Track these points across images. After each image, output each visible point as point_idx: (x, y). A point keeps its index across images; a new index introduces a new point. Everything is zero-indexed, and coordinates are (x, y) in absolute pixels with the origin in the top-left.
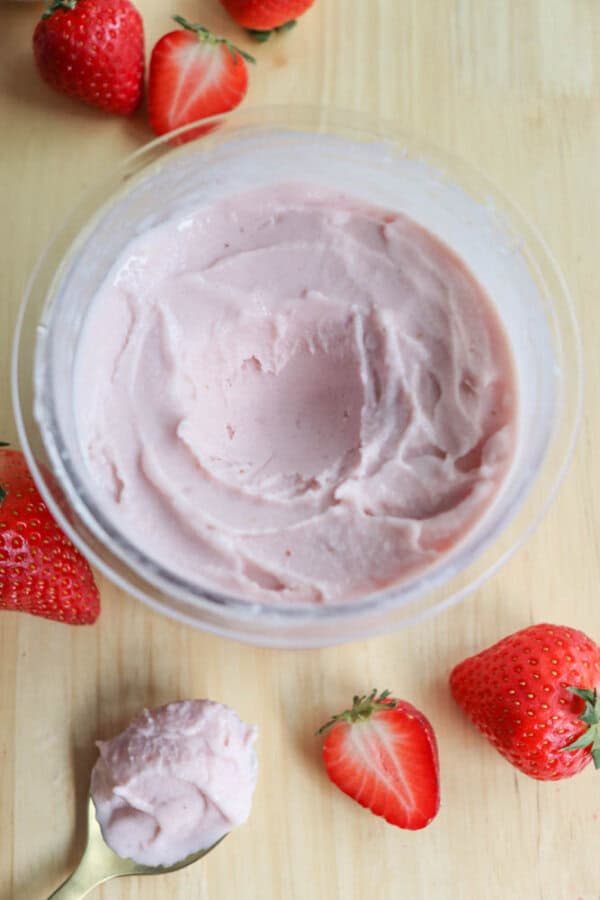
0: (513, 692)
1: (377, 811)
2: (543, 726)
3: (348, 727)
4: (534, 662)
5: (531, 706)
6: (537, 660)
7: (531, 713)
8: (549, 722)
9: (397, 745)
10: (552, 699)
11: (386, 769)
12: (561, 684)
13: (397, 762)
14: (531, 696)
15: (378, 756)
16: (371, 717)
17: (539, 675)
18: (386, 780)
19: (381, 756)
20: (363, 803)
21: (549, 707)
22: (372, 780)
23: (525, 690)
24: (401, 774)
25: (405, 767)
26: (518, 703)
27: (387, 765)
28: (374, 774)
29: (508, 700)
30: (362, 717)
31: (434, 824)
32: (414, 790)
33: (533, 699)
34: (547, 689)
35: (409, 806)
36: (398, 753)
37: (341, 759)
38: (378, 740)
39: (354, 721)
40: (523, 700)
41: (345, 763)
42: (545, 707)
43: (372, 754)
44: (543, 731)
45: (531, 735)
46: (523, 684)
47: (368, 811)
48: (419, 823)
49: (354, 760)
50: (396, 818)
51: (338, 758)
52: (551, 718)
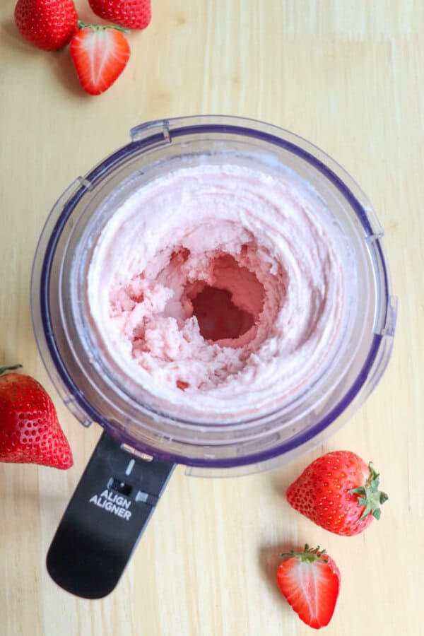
1: (296, 609)
3: (298, 562)
9: (319, 582)
13: (317, 591)
18: (307, 598)
19: (310, 584)
20: (290, 602)
22: (299, 594)
24: (316, 598)
27: (311, 590)
28: (302, 591)
30: (308, 561)
31: (323, 629)
32: (319, 608)
35: (314, 614)
36: (319, 587)
37: (287, 576)
38: (311, 575)
39: (303, 561)
41: (288, 579)
43: (305, 581)
47: (291, 608)
48: (316, 626)
50: (304, 617)
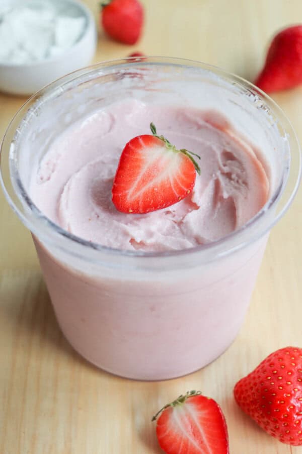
0: (269, 378)
2: (289, 395)
4: (281, 360)
5: (281, 383)
6: (282, 359)
7: (281, 388)
8: (293, 392)
10: (294, 378)
11: (195, 435)
12: (298, 370)
14: (280, 378)
15: (190, 427)
16: (185, 402)
17: (284, 366)
21: (292, 383)
23: (277, 375)
25: (207, 432)
26: (273, 383)
29: (267, 382)
33: (282, 379)
34: (290, 373)
40: (276, 381)
42: (289, 383)
44: (290, 398)
45: (283, 402)
46: (275, 372)
49: (175, 431)
51: (165, 432)
52: (294, 390)
